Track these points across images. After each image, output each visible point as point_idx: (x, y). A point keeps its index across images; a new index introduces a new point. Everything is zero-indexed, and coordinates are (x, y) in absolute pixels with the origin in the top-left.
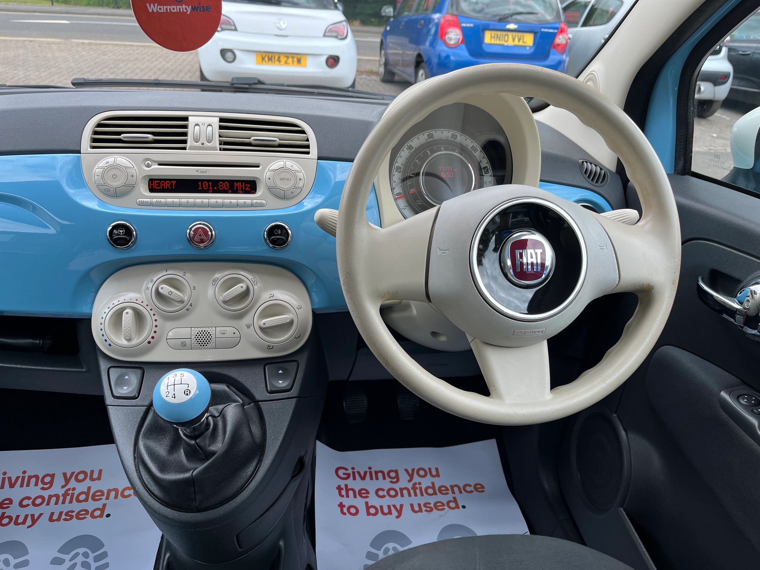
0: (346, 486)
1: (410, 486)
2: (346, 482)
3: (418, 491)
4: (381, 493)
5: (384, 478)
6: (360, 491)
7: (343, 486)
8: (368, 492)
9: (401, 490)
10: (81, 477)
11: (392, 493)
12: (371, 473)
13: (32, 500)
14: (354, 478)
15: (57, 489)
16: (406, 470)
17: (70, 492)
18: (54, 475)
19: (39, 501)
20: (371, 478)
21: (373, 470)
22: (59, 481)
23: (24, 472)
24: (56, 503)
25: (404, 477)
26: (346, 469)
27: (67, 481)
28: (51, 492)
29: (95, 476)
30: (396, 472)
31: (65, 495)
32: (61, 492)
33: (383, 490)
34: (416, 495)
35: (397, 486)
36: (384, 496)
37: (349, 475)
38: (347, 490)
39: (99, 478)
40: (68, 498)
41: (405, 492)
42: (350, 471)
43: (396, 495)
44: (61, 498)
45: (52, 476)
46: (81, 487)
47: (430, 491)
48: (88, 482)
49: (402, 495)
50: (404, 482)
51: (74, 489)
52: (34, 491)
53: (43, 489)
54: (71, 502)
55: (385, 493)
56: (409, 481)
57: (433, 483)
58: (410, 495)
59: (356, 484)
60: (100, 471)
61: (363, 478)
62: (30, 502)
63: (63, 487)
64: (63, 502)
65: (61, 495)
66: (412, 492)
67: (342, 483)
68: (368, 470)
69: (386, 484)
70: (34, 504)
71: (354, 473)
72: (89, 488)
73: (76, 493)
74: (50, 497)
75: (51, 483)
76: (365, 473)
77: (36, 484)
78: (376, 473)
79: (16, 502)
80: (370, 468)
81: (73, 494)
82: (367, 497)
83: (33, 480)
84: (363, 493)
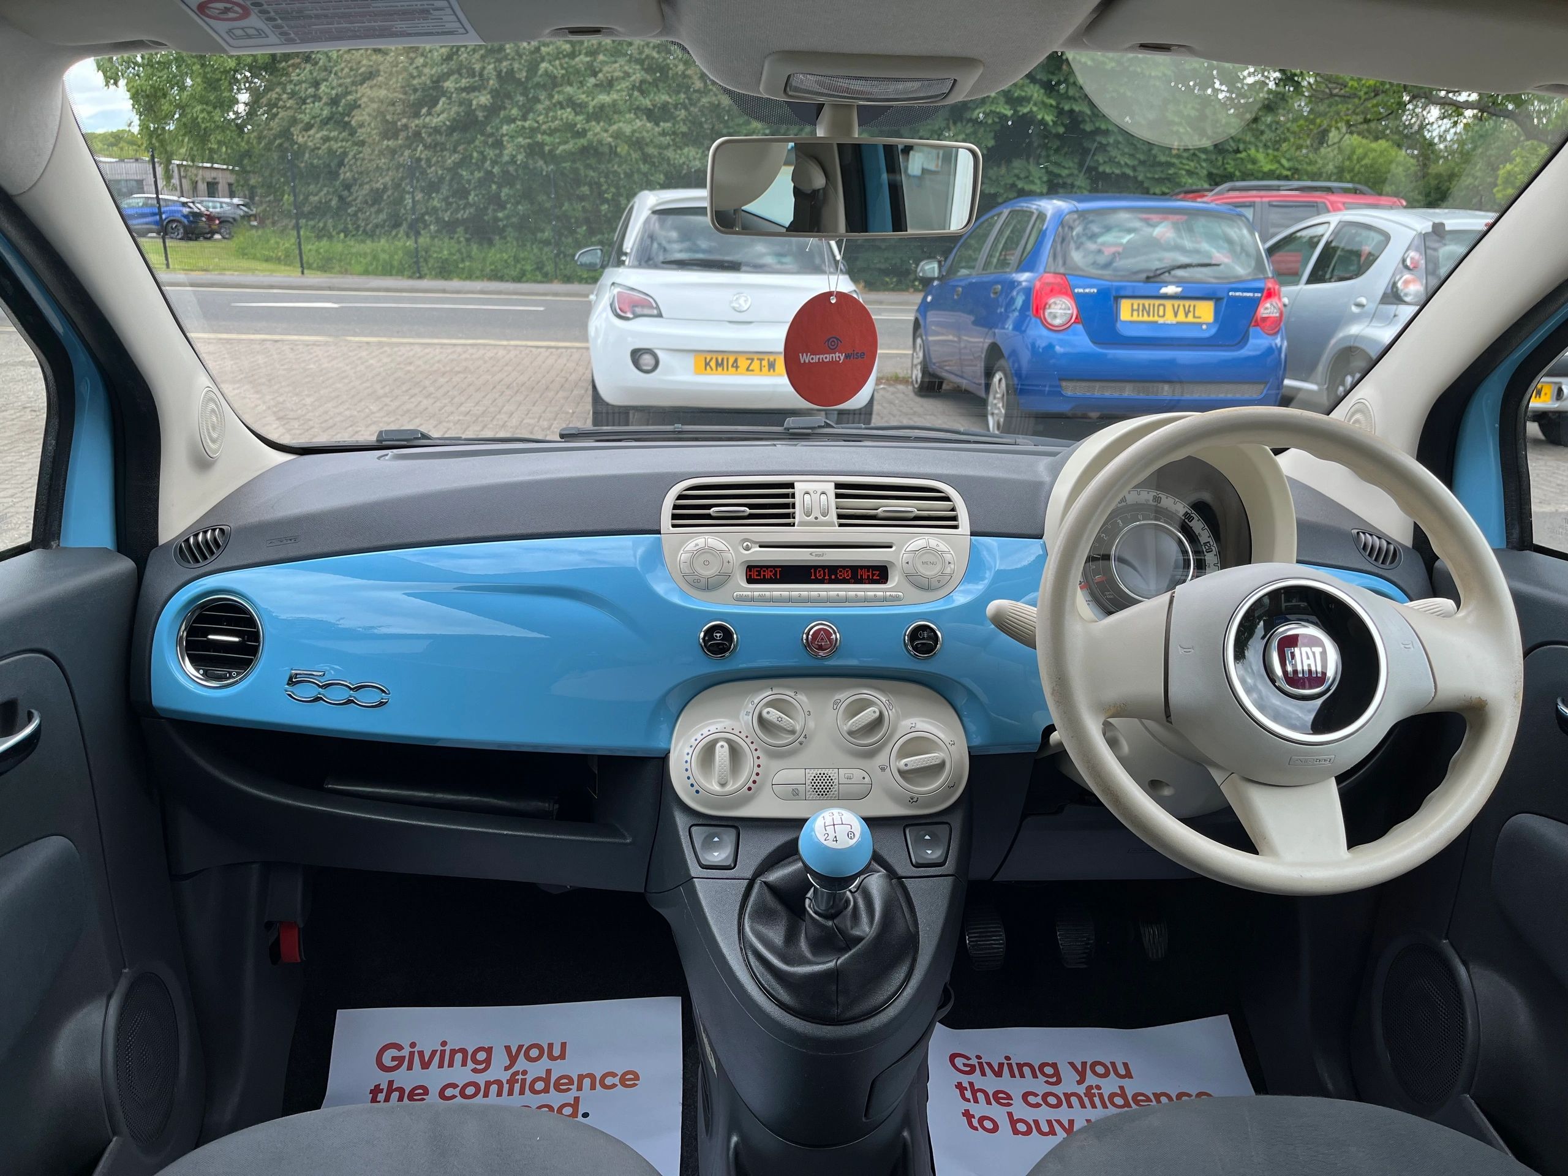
0: (971, 1084)
1: (1081, 1090)
2: (971, 1078)
3: (1097, 1100)
4: (1031, 1099)
5: (1035, 1076)
6: (996, 1094)
7: (966, 1084)
8: (1009, 1097)
9: (1068, 1096)
10: (534, 1053)
11: (1052, 1100)
12: (1010, 1066)
13: (459, 1088)
14: (983, 1074)
15: (498, 1071)
16: (1072, 1064)
17: (520, 1077)
18: (491, 1048)
19: (470, 1091)
20: (1013, 1075)
21: (1013, 1062)
22: (500, 1059)
23: (444, 1044)
24: (499, 1094)
25: (1070, 1079)
26: (968, 1059)
27: (513, 1060)
28: (489, 1075)
29: (556, 1052)
30: (1054, 1066)
31: (512, 1082)
32: (505, 1076)
33: (1036, 1095)
34: (1094, 1106)
35: (1059, 1090)
36: (1038, 1105)
37: (973, 1067)
38: (974, 1092)
39: (562, 1056)
40: (517, 1087)
41: (1074, 1100)
42: (974, 1061)
43: (1059, 1105)
44: (506, 1087)
45: (489, 1051)
46: (536, 1070)
47: (1119, 1101)
48: (545, 1063)
49: (1070, 1106)
50: (1069, 1083)
51: (525, 1073)
52: (461, 1074)
53: (475, 1071)
54: (522, 1092)
55: (1039, 1100)
56: (1080, 1082)
57: (1122, 1088)
58: (1083, 1106)
59: (989, 1083)
60: (564, 1045)
61: (998, 1074)
62: (457, 1091)
63: (507, 1068)
64: (511, 1093)
65: (505, 1082)
66: (1086, 1100)
67: (965, 1080)
68: (1006, 1062)
69: (1039, 1086)
70: (463, 1095)
71: (981, 1064)
72: (549, 1072)
73: (529, 1079)
74: (488, 1084)
75: (488, 1061)
76: (1001, 1065)
77: (464, 1064)
78: (1020, 1066)
79: (434, 1091)
80: (1008, 1058)
81: (523, 1081)
82: (1009, 1105)
83: (459, 1057)
84: (1001, 1098)
